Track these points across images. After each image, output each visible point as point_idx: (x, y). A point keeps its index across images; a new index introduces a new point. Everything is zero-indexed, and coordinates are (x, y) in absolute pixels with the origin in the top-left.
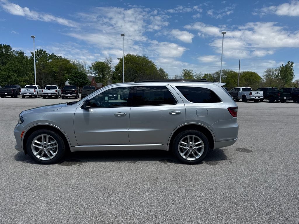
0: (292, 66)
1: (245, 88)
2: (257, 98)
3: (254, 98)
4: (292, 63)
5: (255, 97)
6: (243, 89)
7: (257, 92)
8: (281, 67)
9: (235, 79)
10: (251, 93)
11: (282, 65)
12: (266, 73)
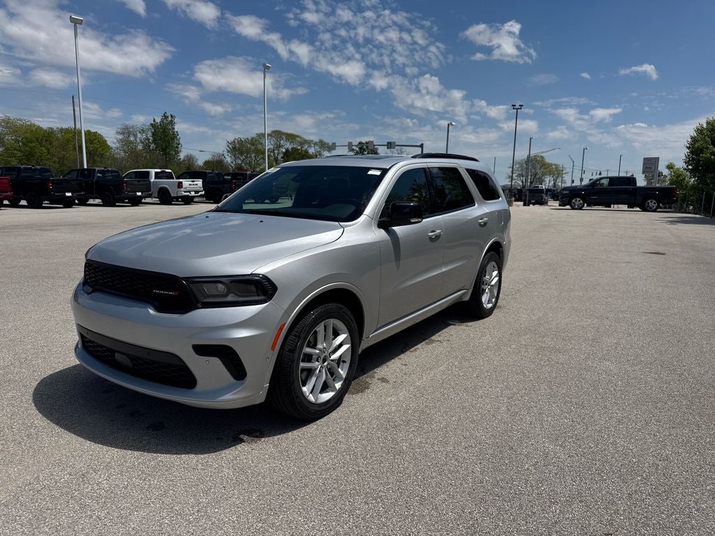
0: (172, 123)
1: (159, 170)
2: (193, 194)
3: (188, 193)
4: (172, 116)
5: (190, 192)
6: (156, 172)
7: (193, 181)
8: (152, 124)
9: (49, 147)
10: (181, 183)
11: (154, 121)
12: (121, 137)
